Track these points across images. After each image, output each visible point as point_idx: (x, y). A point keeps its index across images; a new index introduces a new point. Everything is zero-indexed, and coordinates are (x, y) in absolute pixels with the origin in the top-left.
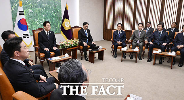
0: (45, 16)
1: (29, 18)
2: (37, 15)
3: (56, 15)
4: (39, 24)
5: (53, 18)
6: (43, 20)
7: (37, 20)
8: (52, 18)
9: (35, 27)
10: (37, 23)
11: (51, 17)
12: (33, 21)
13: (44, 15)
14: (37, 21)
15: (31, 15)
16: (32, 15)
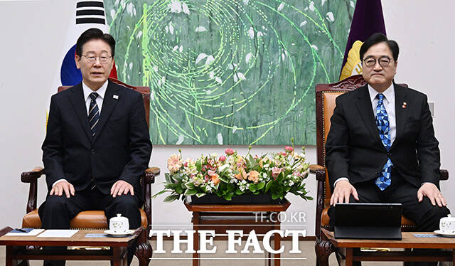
0: (259, 34)
1: (166, 47)
2: (211, 30)
3: (335, 29)
4: (218, 80)
5: (314, 47)
6: (249, 57)
7: (211, 59)
8: (302, 49)
9: (195, 95)
10: (206, 76)
11: (297, 38)
12: (190, 60)
13: (257, 28)
14: (207, 66)
15: (175, 29)
16: (183, 29)
